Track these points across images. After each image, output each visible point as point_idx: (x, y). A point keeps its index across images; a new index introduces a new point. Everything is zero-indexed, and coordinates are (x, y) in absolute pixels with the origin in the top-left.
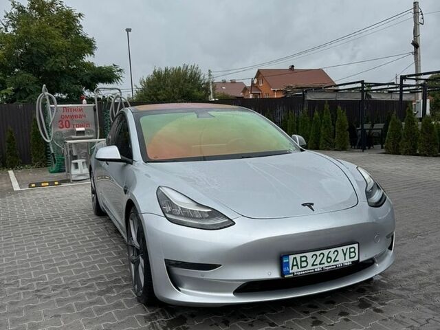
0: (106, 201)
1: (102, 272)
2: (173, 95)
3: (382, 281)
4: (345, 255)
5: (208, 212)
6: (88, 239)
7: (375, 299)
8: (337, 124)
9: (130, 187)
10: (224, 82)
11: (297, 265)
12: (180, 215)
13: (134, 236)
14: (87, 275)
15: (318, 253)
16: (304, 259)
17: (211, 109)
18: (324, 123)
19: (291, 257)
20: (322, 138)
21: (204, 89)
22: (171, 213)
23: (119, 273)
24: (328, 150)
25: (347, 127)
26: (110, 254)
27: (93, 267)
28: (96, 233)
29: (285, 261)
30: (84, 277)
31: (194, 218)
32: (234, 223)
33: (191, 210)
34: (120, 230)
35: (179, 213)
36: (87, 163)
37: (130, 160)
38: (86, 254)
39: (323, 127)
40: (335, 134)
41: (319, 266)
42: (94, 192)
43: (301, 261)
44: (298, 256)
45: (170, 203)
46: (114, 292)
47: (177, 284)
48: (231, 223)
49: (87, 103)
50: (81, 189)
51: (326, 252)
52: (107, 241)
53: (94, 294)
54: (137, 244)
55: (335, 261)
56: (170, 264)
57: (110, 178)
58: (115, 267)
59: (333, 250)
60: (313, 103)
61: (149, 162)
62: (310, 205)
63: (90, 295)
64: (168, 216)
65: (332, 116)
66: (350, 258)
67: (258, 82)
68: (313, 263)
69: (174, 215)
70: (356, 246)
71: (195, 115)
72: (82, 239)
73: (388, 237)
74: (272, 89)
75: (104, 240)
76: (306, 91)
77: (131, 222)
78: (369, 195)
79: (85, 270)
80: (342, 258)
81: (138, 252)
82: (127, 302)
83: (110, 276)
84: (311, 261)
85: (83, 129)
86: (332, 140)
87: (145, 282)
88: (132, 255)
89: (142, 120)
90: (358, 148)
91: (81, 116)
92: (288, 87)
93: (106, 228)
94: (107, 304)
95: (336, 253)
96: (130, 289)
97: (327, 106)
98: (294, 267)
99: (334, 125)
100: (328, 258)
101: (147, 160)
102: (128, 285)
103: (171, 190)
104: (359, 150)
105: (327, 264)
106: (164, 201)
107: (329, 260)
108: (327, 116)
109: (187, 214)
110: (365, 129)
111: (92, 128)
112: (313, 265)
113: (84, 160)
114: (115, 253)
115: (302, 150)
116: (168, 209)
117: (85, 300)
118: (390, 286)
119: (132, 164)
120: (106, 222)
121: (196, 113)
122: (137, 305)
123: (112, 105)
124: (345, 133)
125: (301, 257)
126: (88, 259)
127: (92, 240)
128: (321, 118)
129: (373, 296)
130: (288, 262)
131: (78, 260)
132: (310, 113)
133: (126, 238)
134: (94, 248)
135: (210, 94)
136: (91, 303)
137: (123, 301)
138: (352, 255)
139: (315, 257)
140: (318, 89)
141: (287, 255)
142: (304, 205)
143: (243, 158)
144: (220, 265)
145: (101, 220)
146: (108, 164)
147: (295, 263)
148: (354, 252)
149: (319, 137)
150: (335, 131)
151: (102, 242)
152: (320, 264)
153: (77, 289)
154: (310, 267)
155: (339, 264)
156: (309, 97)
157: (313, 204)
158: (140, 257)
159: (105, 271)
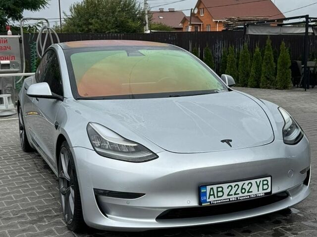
0: (35, 137)
1: (33, 204)
2: (106, 24)
3: (299, 214)
4: (258, 187)
5: (134, 146)
6: (17, 174)
7: (289, 230)
8: (279, 60)
9: (61, 123)
10: (162, 12)
11: (214, 195)
12: (109, 149)
13: (65, 169)
14: (18, 206)
15: (233, 184)
16: (220, 189)
17: (142, 47)
18: (266, 59)
19: (208, 188)
20: (263, 75)
21: (140, 19)
22: (100, 147)
23: (49, 205)
24: (269, 88)
25: (290, 64)
26: (40, 188)
27: (24, 200)
28: (25, 168)
29: (202, 191)
30: (15, 208)
31: (122, 152)
32: (158, 157)
33: (119, 144)
34: (51, 165)
35: (107, 147)
36: (12, 97)
37: (61, 97)
38: (16, 187)
39: (264, 64)
40: (276, 72)
41: (233, 196)
42: (22, 128)
43: (218, 192)
44: (215, 187)
45: (99, 137)
46: (45, 222)
47: (105, 211)
48: (155, 156)
49: (13, 34)
50: (6, 125)
51: (240, 184)
52: (36, 177)
53: (26, 223)
54: (67, 177)
55: (248, 192)
56: (99, 193)
57: (39, 114)
58: (45, 200)
59: (247, 182)
60: (255, 38)
61: (79, 99)
62: (228, 142)
63: (22, 223)
64: (98, 149)
65: (275, 53)
66: (263, 190)
67: (199, 12)
68: (228, 193)
69: (103, 148)
70: (269, 179)
71: (126, 54)
72: (12, 173)
73: (302, 172)
74: (214, 20)
75: (34, 176)
76: (248, 25)
77: (62, 156)
78: (286, 133)
79: (16, 202)
80: (256, 189)
81: (68, 184)
82: (57, 230)
83: (40, 208)
84: (226, 191)
85: (8, 62)
86: (273, 78)
87: (75, 210)
88: (62, 187)
89: (73, 57)
90: (301, 87)
91: (6, 48)
92: (230, 19)
93: (35, 164)
94: (38, 231)
95: (250, 185)
96: (61, 219)
97: (269, 42)
98: (211, 197)
99: (276, 61)
100: (242, 189)
101: (77, 97)
102: (58, 215)
103: (100, 126)
104: (302, 89)
105: (241, 195)
106: (93, 136)
107: (243, 191)
108: (269, 53)
109: (115, 148)
110: (309, 67)
111: (18, 60)
112: (228, 195)
113: (10, 95)
114: (45, 187)
115: (230, 90)
116: (98, 143)
117: (18, 228)
118: (305, 219)
119: (63, 101)
120: (35, 158)
121: (127, 51)
122: (67, 232)
123: (39, 37)
124: (287, 71)
125: (218, 188)
126: (19, 192)
127: (21, 175)
128: (263, 55)
129: (287, 227)
130: (206, 192)
131: (9, 193)
132: (251, 49)
133: (56, 173)
134: (24, 182)
135: (145, 25)
136: (24, 231)
137: (54, 229)
138: (265, 187)
139: (230, 188)
140: (261, 23)
141: (205, 186)
142: (223, 141)
143: (170, 97)
144: (145, 194)
145: (29, 156)
146: (38, 100)
147: (212, 193)
148: (267, 184)
149: (260, 75)
150: (276, 68)
151: (31, 177)
152: (235, 194)
153: (10, 219)
154: (225, 197)
155: (252, 194)
156: (251, 31)
157: (231, 141)
158: (71, 189)
159: (36, 202)
